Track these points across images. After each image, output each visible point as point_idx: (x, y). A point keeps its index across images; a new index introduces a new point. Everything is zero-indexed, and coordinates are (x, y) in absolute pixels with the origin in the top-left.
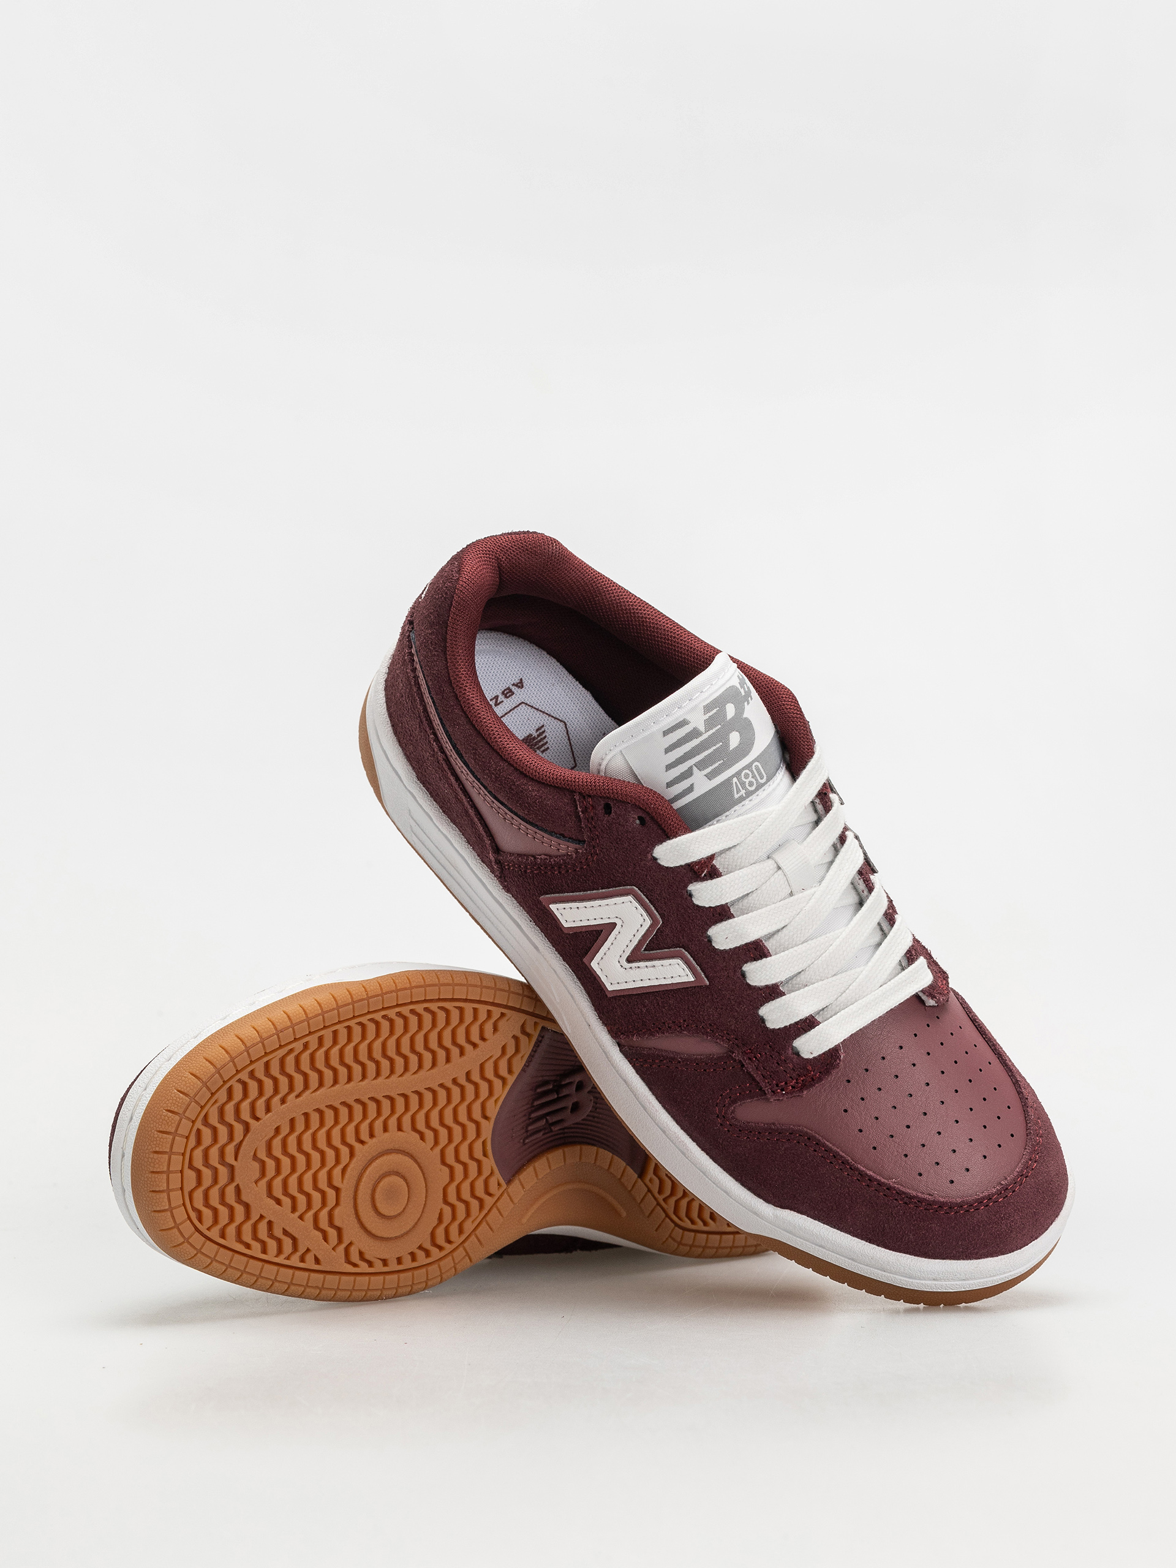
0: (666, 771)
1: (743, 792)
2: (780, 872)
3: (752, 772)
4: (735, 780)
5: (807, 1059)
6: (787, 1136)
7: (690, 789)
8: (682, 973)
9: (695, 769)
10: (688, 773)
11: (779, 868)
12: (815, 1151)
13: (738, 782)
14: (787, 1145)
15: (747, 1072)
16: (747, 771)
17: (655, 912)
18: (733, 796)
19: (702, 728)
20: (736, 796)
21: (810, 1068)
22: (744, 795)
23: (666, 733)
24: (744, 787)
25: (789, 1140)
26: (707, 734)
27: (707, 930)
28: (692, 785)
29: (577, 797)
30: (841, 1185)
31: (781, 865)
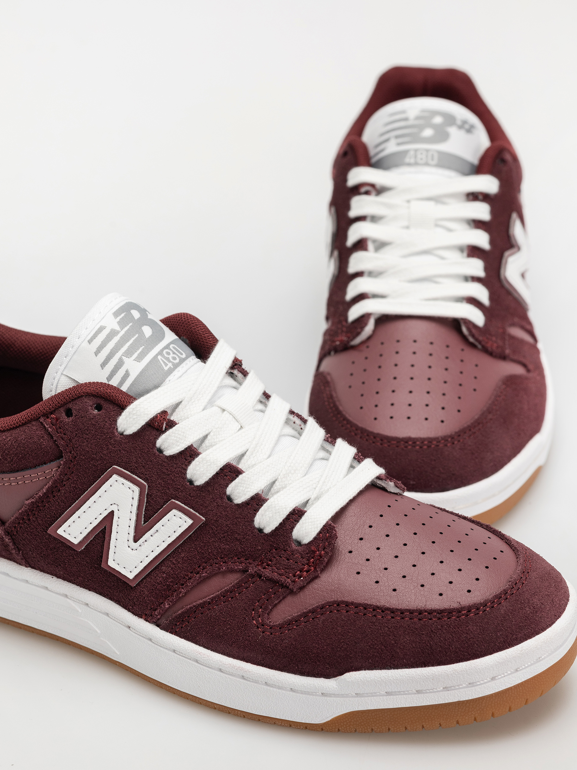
0: (102, 369)
1: (170, 365)
2: (225, 412)
3: (171, 350)
4: (159, 357)
5: (309, 543)
6: (320, 611)
7: (127, 375)
8: (181, 522)
9: (123, 357)
10: (120, 364)
11: (224, 410)
12: (347, 612)
13: (163, 359)
14: (323, 618)
15: (266, 579)
16: (167, 350)
17: (139, 479)
18: (163, 369)
19: (117, 328)
20: (166, 368)
21: (313, 548)
22: (172, 367)
23: (90, 342)
24: (170, 361)
25: (323, 614)
26: (122, 331)
27: (185, 474)
28: (127, 371)
29: (42, 420)
30: (381, 627)
31: (224, 407)
